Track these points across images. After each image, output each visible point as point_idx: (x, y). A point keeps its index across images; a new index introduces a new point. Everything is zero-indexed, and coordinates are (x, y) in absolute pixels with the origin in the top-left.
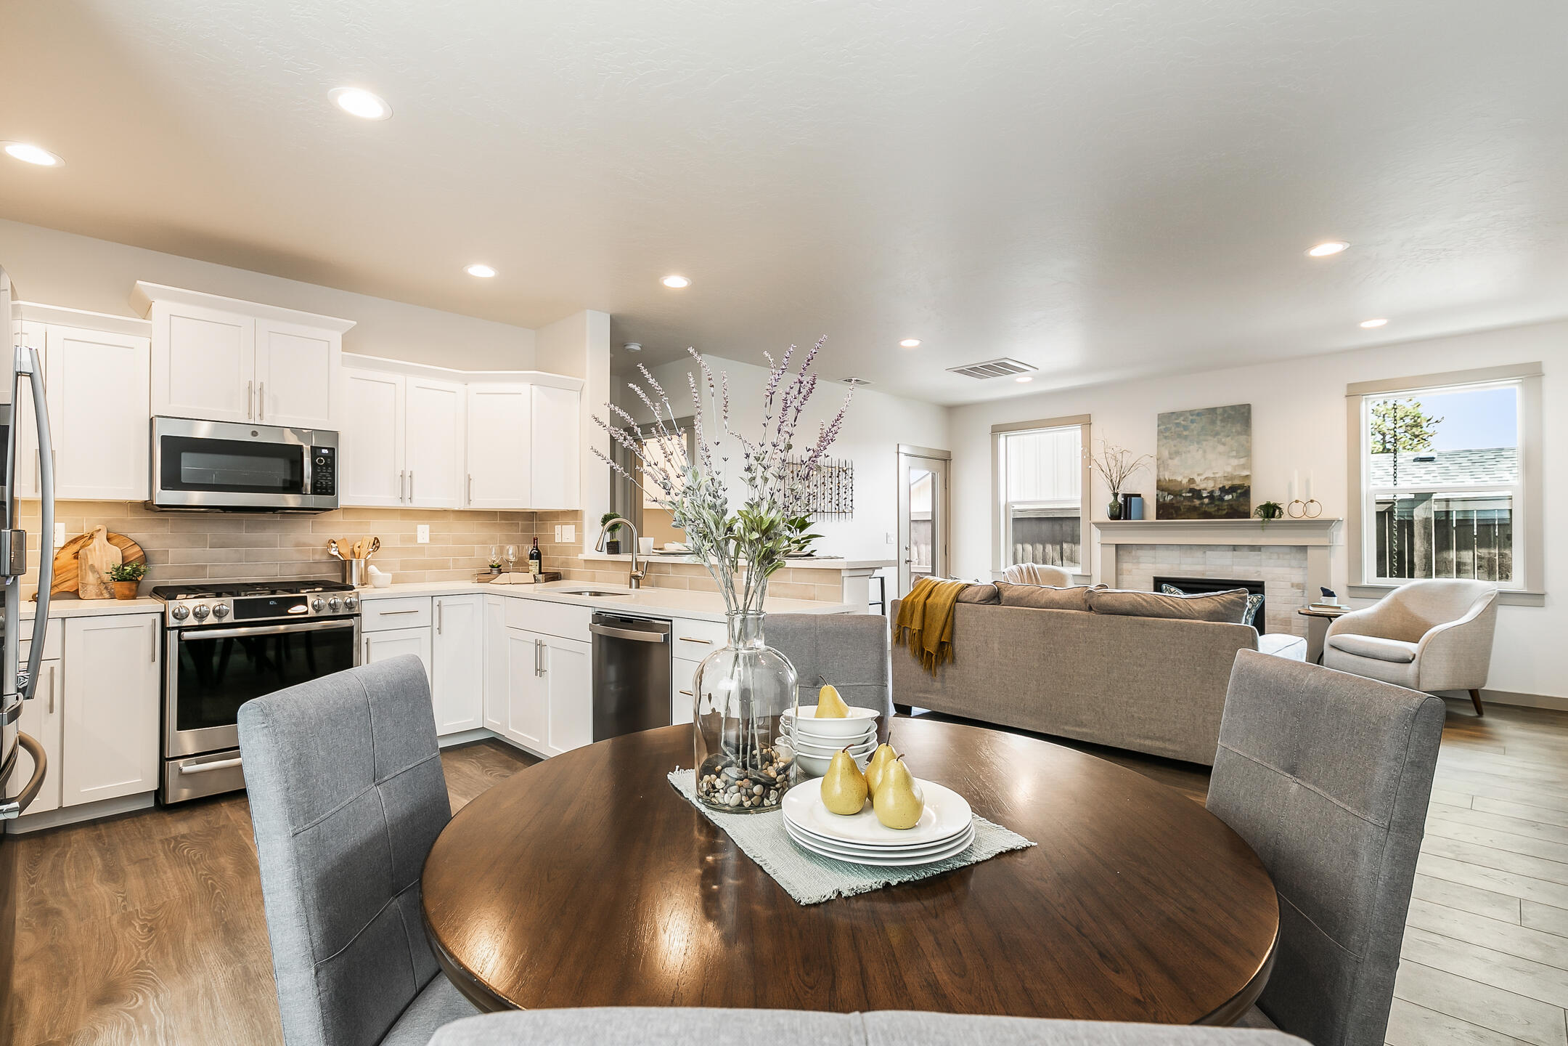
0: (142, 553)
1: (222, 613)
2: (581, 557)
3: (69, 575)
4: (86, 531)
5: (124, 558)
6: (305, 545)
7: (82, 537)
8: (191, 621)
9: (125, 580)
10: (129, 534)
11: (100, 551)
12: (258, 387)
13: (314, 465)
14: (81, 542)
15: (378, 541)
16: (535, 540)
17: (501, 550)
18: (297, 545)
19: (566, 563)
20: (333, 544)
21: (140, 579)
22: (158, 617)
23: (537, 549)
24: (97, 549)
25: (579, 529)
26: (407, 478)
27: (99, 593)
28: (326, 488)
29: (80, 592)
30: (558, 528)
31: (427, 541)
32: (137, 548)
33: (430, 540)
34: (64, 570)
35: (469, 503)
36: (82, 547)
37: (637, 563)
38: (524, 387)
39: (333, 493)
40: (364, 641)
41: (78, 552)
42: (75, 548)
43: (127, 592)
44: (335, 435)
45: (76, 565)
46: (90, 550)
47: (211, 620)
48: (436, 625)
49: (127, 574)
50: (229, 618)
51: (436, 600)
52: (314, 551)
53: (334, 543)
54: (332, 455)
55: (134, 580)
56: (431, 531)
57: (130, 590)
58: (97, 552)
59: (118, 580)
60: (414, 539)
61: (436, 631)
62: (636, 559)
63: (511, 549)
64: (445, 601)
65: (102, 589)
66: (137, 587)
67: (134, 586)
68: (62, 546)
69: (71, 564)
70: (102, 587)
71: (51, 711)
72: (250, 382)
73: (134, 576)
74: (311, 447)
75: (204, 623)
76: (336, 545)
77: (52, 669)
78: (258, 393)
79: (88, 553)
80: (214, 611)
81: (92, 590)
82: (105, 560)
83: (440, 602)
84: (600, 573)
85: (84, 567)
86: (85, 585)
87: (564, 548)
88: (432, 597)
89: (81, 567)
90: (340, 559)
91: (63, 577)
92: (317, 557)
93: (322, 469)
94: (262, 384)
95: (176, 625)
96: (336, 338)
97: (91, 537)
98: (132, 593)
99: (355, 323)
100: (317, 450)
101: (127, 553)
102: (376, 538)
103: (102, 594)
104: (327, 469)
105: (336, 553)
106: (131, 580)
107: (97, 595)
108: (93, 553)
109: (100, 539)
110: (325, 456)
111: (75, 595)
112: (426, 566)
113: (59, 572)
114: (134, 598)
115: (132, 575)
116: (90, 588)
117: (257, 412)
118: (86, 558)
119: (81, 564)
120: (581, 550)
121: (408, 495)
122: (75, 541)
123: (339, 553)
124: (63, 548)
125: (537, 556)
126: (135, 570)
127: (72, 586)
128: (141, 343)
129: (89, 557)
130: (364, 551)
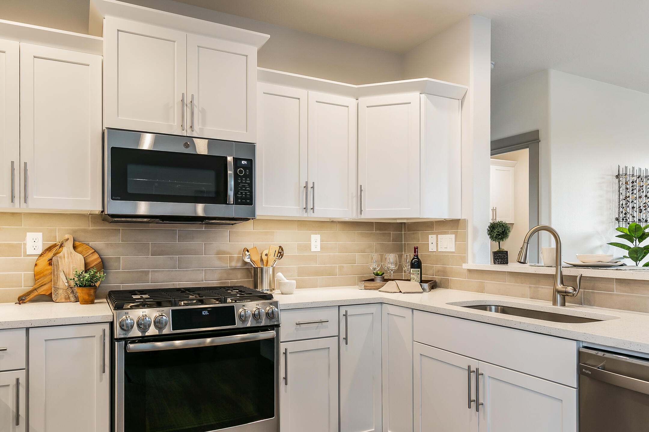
0: (100, 260)
1: (162, 323)
2: (465, 266)
3: (45, 280)
4: (58, 241)
5: (86, 265)
6: (224, 253)
7: (55, 246)
8: (136, 332)
9: (85, 286)
10: (90, 243)
11: (68, 258)
12: (189, 100)
13: (236, 176)
14: (54, 251)
15: (282, 250)
16: (416, 249)
17: (382, 259)
18: (219, 253)
19: (444, 272)
20: (246, 252)
21: (97, 284)
22: (107, 327)
23: (418, 258)
24: (66, 256)
25: (461, 239)
26: (310, 189)
27: (67, 296)
28: (246, 199)
29: (53, 296)
30: (432, 238)
31: (318, 249)
32: (96, 256)
33: (322, 248)
34: (42, 275)
35: (361, 213)
36: (55, 255)
37: (562, 277)
38: (414, 96)
39: (251, 203)
40: (282, 350)
41: (51, 259)
42: (50, 255)
43: (87, 297)
44: (251, 147)
45: (50, 271)
46: (60, 257)
47: (152, 331)
48: (343, 335)
49: (86, 280)
50: (167, 330)
51: (343, 311)
52: (231, 259)
53: (248, 251)
54: (250, 166)
55: (92, 286)
56: (322, 241)
57: (89, 295)
58: (66, 260)
59: (80, 286)
60: (308, 247)
61: (343, 342)
62: (561, 272)
63: (392, 257)
64: (351, 311)
65: (69, 293)
66: (95, 292)
67: (92, 291)
68: (40, 253)
69: (47, 270)
70: (69, 291)
71: (17, 423)
72: (183, 94)
73: (92, 282)
74: (233, 158)
75: (147, 334)
76: (249, 253)
77: (18, 380)
78: (189, 105)
79: (59, 259)
80: (155, 322)
81: (61, 293)
82: (72, 266)
83: (346, 312)
84: (490, 283)
85: (56, 273)
86: (57, 289)
87: (440, 257)
88: (339, 306)
89: (54, 272)
90: (252, 266)
91: (41, 281)
92: (234, 264)
93: (242, 180)
94: (193, 96)
95: (122, 336)
96: (253, 51)
97: (61, 246)
98: (91, 298)
99: (269, 36)
100: (238, 161)
101: (89, 260)
102: (280, 247)
103: (69, 298)
104: (246, 180)
105: (248, 260)
106: (90, 286)
107: (66, 299)
108: (63, 260)
109: (68, 247)
110: (244, 167)
111: (48, 298)
112: (318, 273)
113: (38, 277)
114: (92, 302)
115: (90, 281)
116: (61, 291)
117: (189, 125)
118: (58, 265)
119: (54, 270)
120: (464, 260)
121: (310, 206)
122: (49, 249)
123: (251, 261)
124: (41, 255)
125: (417, 264)
126: (93, 277)
127: (47, 290)
128: (94, 59)
129: (60, 263)
130: (271, 258)
